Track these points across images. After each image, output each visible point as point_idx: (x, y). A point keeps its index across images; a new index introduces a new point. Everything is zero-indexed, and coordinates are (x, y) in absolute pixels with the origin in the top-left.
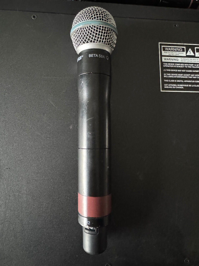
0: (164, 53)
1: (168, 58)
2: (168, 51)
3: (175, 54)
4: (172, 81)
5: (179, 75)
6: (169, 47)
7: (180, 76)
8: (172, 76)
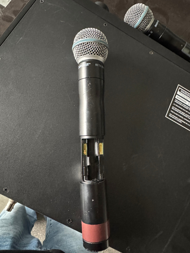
0: (178, 93)
1: (180, 98)
2: (182, 93)
3: (186, 97)
4: (176, 114)
5: (183, 112)
6: (184, 91)
7: (183, 114)
8: (178, 111)
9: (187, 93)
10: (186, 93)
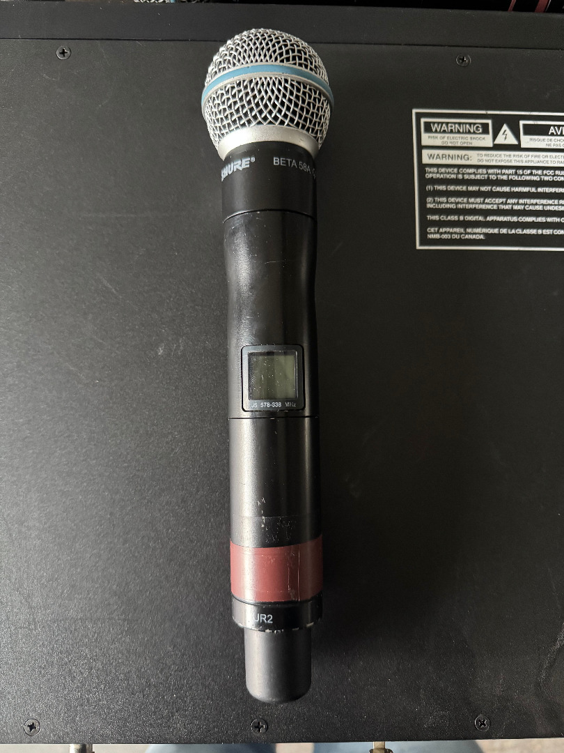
4: (449, 218)
5: (472, 200)
6: (442, 123)
7: (476, 203)
8: (452, 203)
9: (459, 124)
10: (455, 123)
